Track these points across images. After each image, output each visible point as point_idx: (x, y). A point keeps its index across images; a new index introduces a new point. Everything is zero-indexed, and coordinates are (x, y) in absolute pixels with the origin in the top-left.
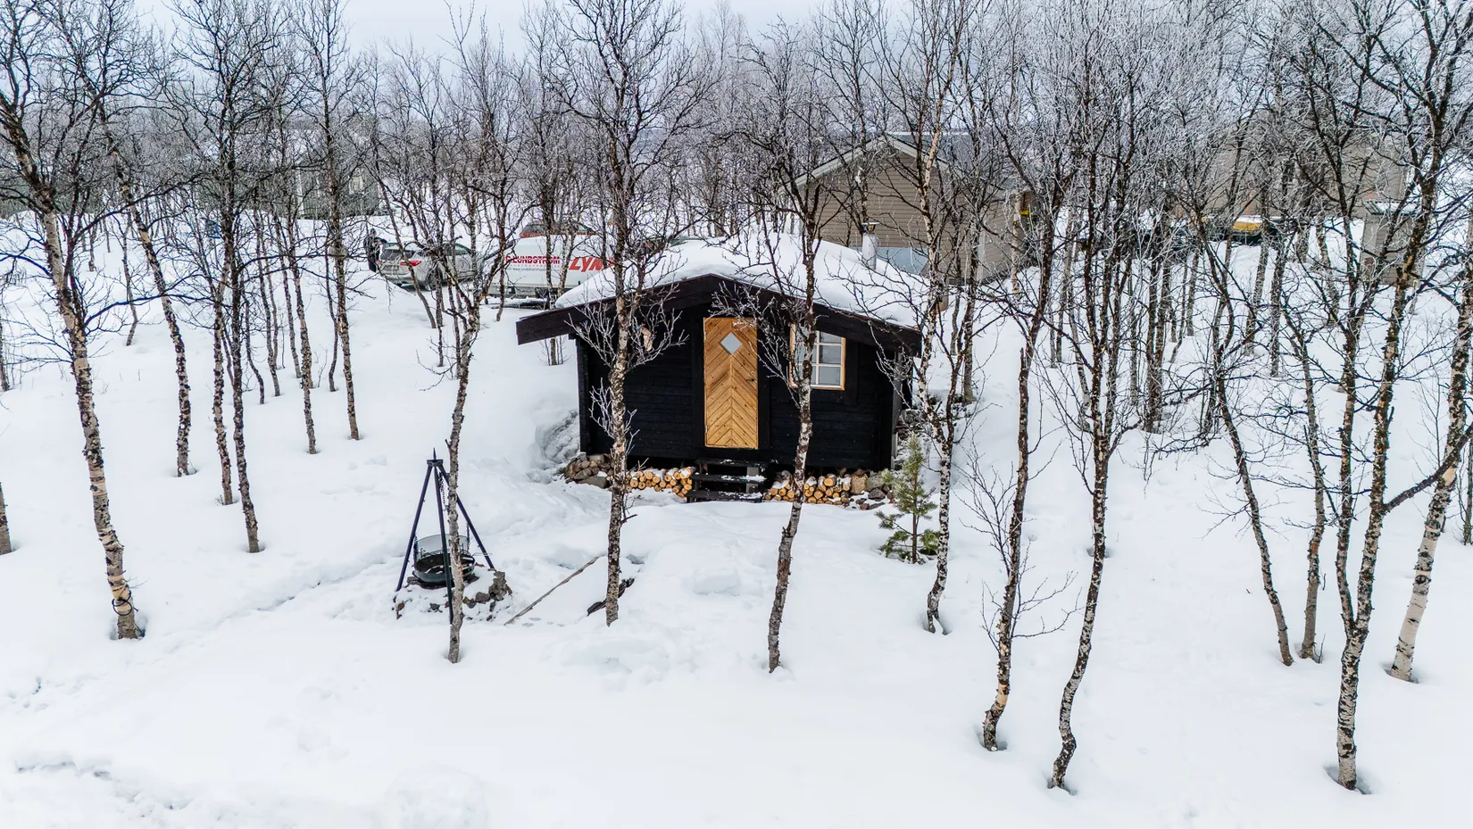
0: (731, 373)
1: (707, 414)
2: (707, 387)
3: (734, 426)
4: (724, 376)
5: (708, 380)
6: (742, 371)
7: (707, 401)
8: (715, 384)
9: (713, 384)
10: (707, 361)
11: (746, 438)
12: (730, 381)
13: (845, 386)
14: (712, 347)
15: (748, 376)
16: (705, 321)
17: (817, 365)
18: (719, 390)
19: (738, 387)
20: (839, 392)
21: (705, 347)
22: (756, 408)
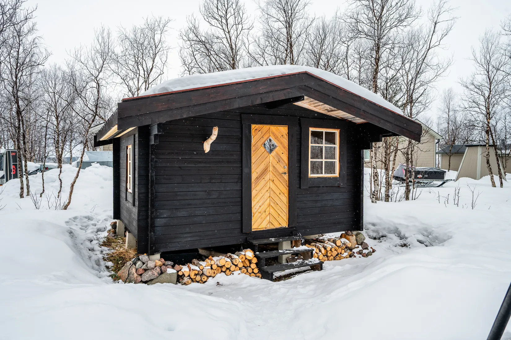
0: (271, 168)
1: (253, 203)
2: (253, 180)
3: (272, 211)
4: (265, 171)
5: (254, 176)
6: (277, 166)
7: (253, 192)
9: (258, 178)
10: (253, 160)
11: (280, 219)
12: (269, 176)
13: (339, 174)
14: (257, 148)
15: (281, 170)
16: (253, 126)
17: (324, 160)
18: (262, 183)
19: (275, 179)
20: (335, 178)
21: (253, 149)
22: (287, 195)
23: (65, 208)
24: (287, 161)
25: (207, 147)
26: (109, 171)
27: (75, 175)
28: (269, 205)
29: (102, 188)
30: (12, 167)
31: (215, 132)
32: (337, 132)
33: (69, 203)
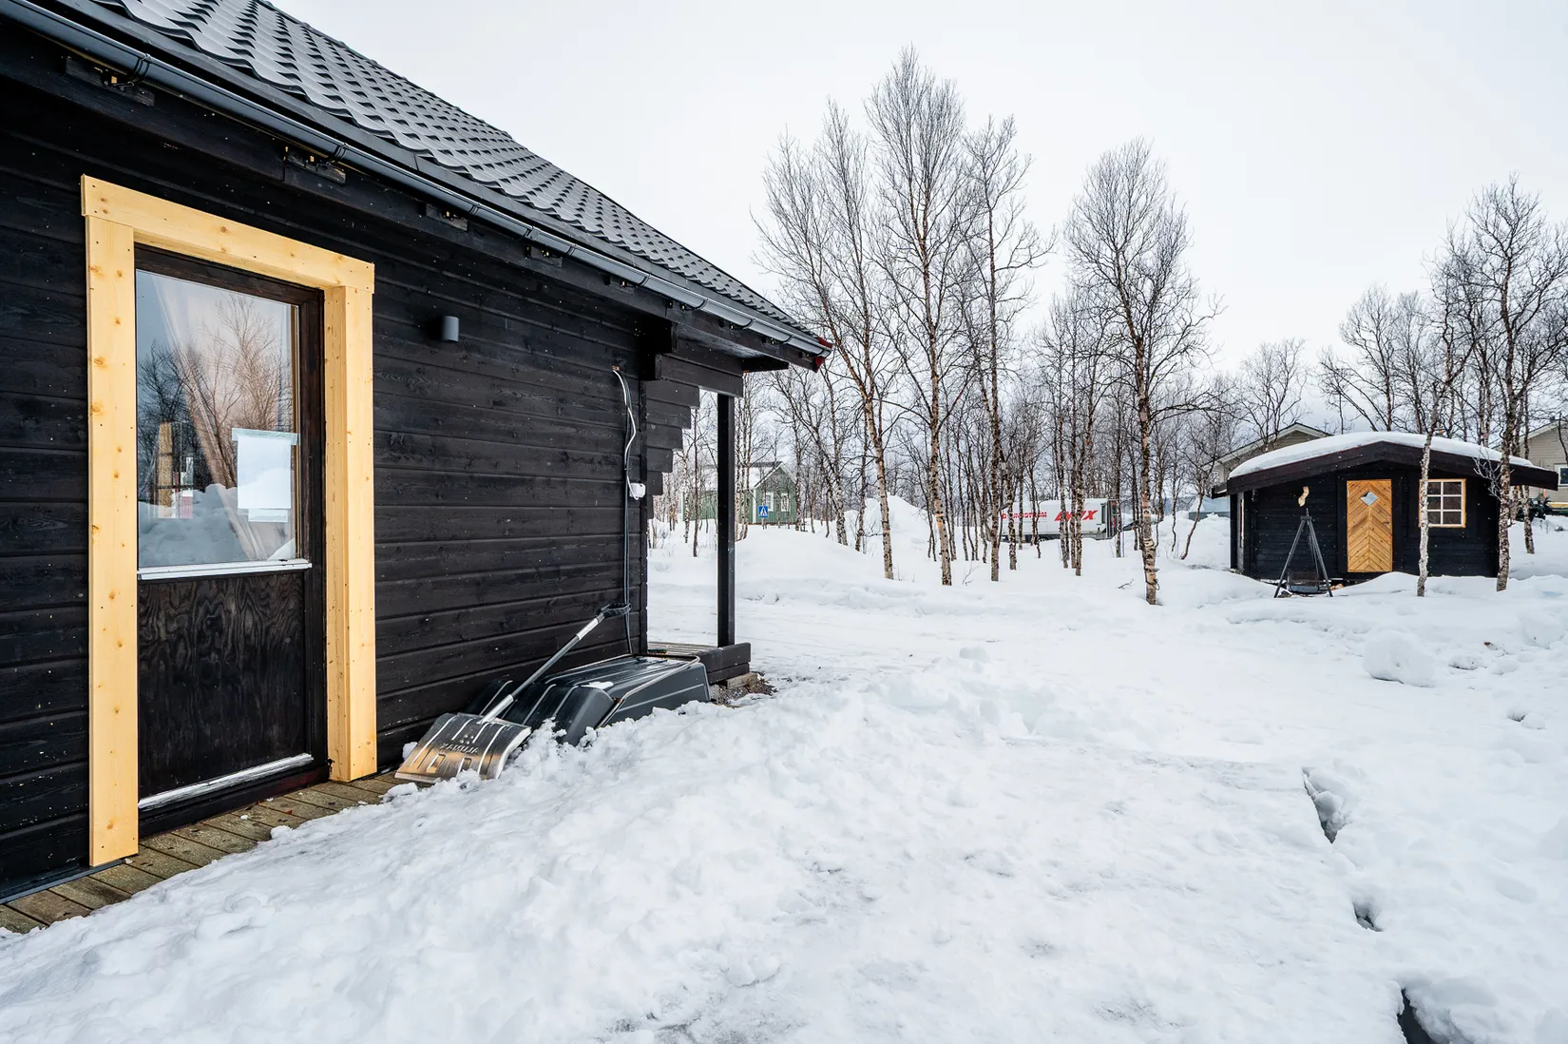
0: (1370, 518)
1: (1349, 548)
2: (1349, 529)
3: (1371, 556)
4: (1363, 521)
5: (1350, 525)
6: (1378, 517)
7: (1350, 539)
8: (1355, 527)
9: (1354, 527)
10: (1349, 512)
11: (1381, 565)
12: (1368, 525)
13: (1466, 524)
14: (1354, 502)
15: (1383, 520)
16: (1349, 483)
17: (1442, 510)
18: (1360, 531)
19: (1376, 528)
20: (1461, 528)
21: (1349, 502)
22: (1390, 543)
23: (1183, 558)
24: (1390, 513)
25: (1302, 502)
26: (1227, 522)
27: (1192, 527)
28: (1369, 551)
29: (1221, 544)
30: (1113, 519)
31: (1306, 491)
32: (1463, 482)
33: (1186, 555)
